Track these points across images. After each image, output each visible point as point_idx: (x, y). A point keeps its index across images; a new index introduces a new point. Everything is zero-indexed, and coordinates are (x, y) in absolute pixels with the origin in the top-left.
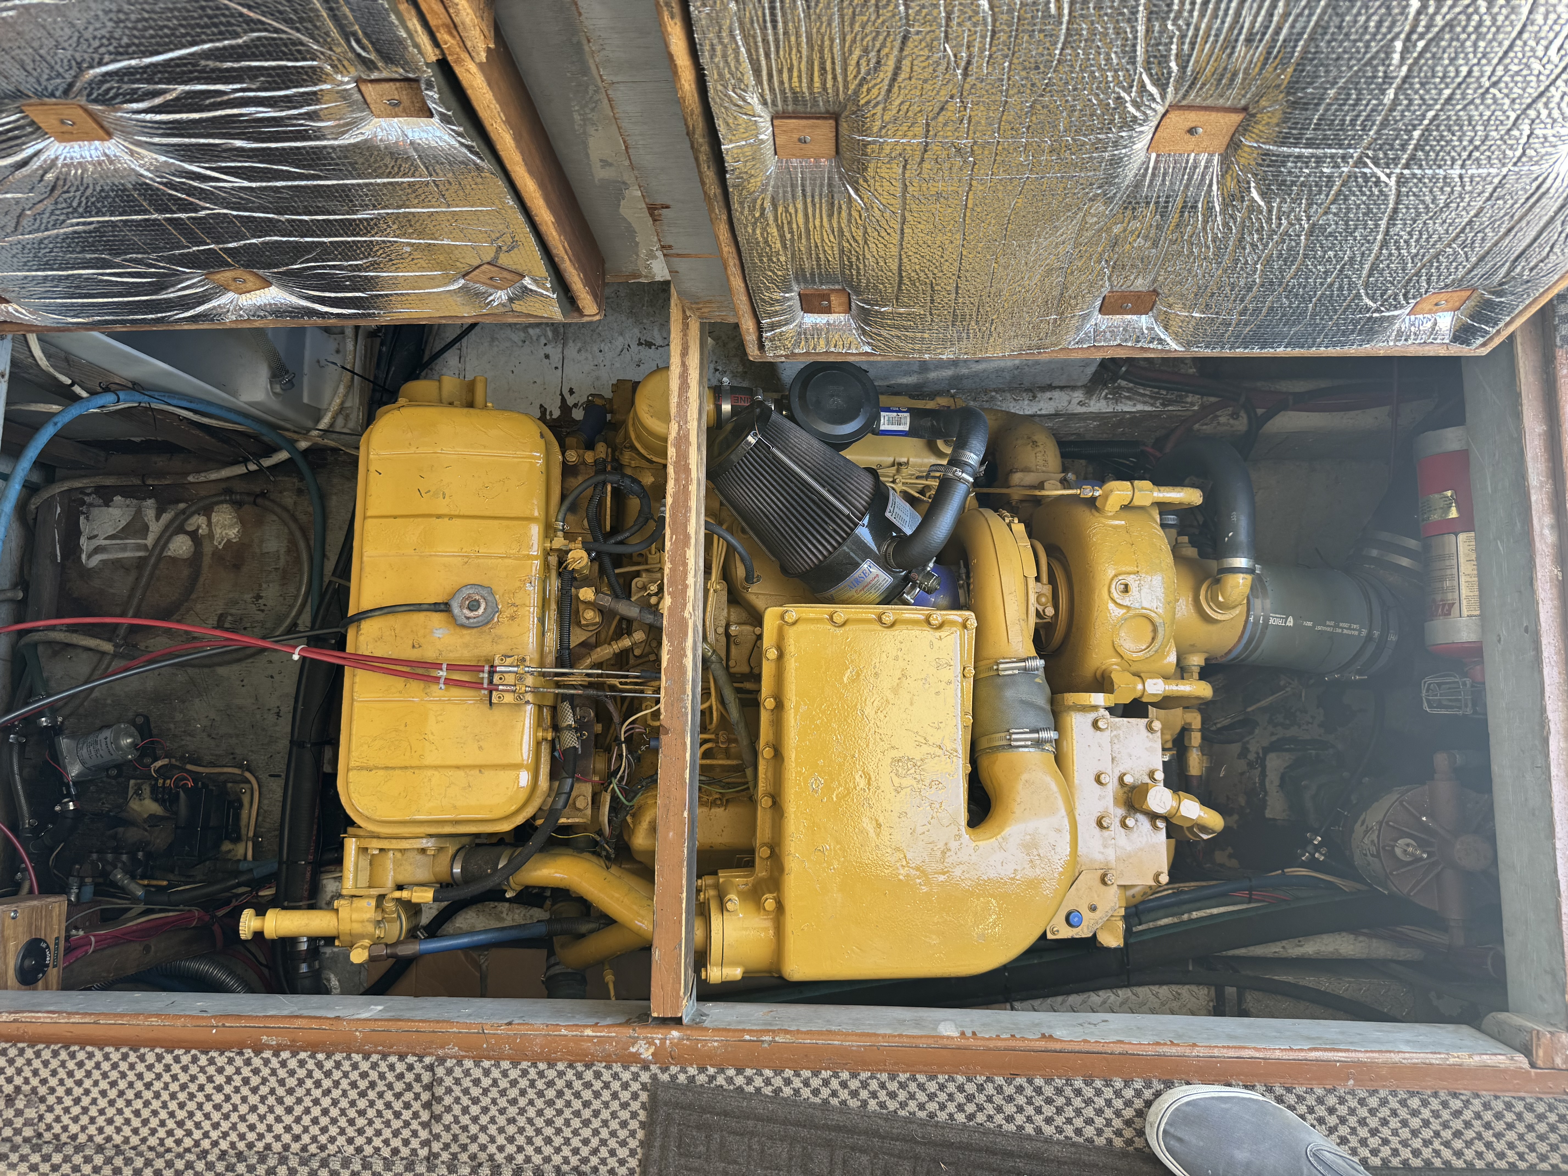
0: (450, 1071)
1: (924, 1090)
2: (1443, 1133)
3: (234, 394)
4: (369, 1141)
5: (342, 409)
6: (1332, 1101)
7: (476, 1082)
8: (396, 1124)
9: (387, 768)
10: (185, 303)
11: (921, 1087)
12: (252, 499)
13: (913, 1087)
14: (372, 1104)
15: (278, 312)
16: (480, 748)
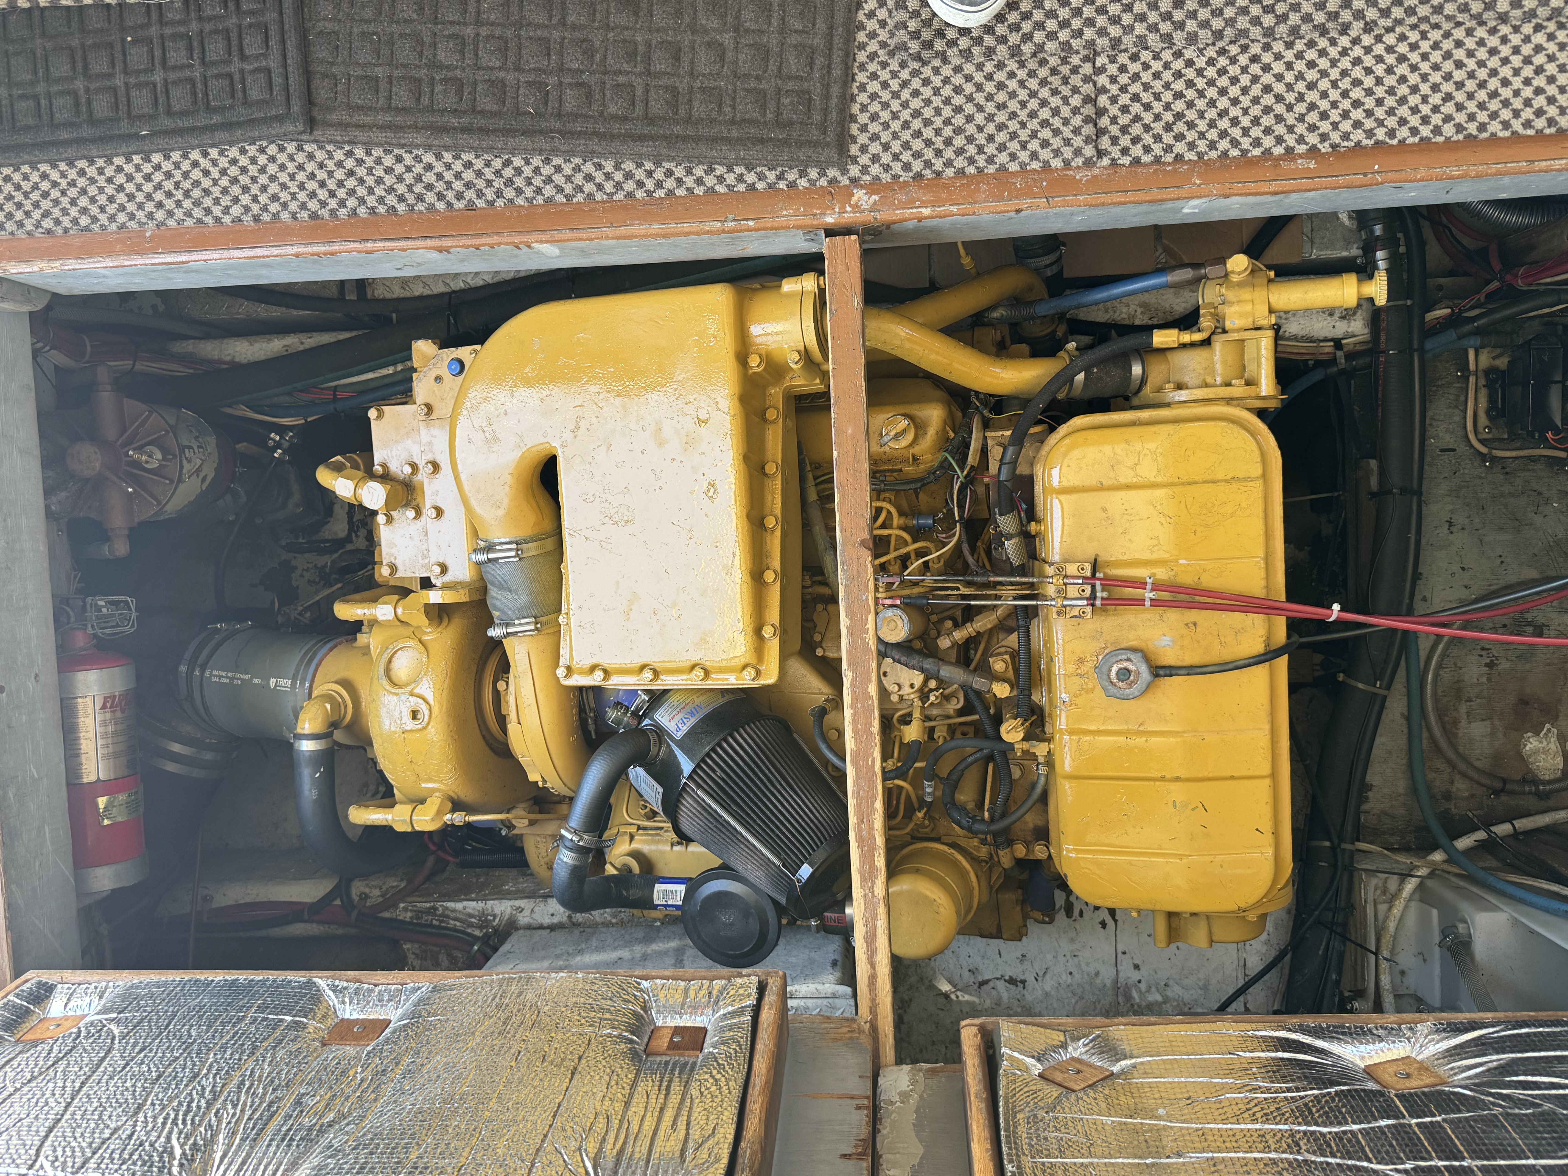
0: (1078, 152)
1: (556, 187)
2: (58, 194)
3: (1516, 923)
4: (1167, 66)
5: (1391, 901)
6: (160, 215)
7: (1045, 144)
8: (1136, 88)
9: (1214, 482)
10: (1482, 1046)
11: (560, 189)
12: (1509, 787)
13: (568, 189)
14: (1167, 107)
15: (1360, 1034)
16: (1105, 510)
